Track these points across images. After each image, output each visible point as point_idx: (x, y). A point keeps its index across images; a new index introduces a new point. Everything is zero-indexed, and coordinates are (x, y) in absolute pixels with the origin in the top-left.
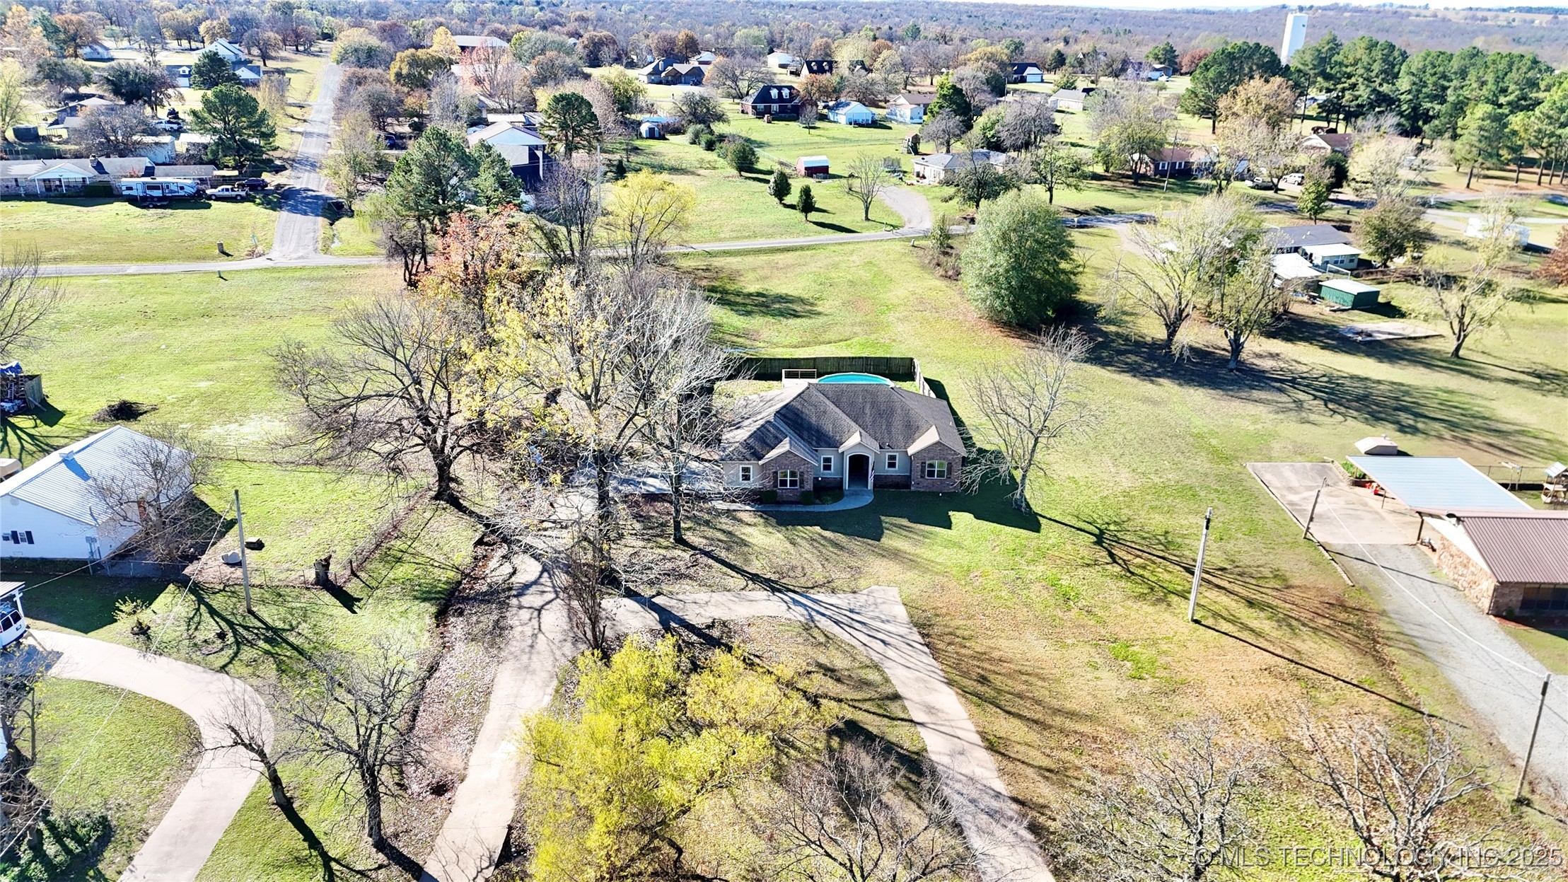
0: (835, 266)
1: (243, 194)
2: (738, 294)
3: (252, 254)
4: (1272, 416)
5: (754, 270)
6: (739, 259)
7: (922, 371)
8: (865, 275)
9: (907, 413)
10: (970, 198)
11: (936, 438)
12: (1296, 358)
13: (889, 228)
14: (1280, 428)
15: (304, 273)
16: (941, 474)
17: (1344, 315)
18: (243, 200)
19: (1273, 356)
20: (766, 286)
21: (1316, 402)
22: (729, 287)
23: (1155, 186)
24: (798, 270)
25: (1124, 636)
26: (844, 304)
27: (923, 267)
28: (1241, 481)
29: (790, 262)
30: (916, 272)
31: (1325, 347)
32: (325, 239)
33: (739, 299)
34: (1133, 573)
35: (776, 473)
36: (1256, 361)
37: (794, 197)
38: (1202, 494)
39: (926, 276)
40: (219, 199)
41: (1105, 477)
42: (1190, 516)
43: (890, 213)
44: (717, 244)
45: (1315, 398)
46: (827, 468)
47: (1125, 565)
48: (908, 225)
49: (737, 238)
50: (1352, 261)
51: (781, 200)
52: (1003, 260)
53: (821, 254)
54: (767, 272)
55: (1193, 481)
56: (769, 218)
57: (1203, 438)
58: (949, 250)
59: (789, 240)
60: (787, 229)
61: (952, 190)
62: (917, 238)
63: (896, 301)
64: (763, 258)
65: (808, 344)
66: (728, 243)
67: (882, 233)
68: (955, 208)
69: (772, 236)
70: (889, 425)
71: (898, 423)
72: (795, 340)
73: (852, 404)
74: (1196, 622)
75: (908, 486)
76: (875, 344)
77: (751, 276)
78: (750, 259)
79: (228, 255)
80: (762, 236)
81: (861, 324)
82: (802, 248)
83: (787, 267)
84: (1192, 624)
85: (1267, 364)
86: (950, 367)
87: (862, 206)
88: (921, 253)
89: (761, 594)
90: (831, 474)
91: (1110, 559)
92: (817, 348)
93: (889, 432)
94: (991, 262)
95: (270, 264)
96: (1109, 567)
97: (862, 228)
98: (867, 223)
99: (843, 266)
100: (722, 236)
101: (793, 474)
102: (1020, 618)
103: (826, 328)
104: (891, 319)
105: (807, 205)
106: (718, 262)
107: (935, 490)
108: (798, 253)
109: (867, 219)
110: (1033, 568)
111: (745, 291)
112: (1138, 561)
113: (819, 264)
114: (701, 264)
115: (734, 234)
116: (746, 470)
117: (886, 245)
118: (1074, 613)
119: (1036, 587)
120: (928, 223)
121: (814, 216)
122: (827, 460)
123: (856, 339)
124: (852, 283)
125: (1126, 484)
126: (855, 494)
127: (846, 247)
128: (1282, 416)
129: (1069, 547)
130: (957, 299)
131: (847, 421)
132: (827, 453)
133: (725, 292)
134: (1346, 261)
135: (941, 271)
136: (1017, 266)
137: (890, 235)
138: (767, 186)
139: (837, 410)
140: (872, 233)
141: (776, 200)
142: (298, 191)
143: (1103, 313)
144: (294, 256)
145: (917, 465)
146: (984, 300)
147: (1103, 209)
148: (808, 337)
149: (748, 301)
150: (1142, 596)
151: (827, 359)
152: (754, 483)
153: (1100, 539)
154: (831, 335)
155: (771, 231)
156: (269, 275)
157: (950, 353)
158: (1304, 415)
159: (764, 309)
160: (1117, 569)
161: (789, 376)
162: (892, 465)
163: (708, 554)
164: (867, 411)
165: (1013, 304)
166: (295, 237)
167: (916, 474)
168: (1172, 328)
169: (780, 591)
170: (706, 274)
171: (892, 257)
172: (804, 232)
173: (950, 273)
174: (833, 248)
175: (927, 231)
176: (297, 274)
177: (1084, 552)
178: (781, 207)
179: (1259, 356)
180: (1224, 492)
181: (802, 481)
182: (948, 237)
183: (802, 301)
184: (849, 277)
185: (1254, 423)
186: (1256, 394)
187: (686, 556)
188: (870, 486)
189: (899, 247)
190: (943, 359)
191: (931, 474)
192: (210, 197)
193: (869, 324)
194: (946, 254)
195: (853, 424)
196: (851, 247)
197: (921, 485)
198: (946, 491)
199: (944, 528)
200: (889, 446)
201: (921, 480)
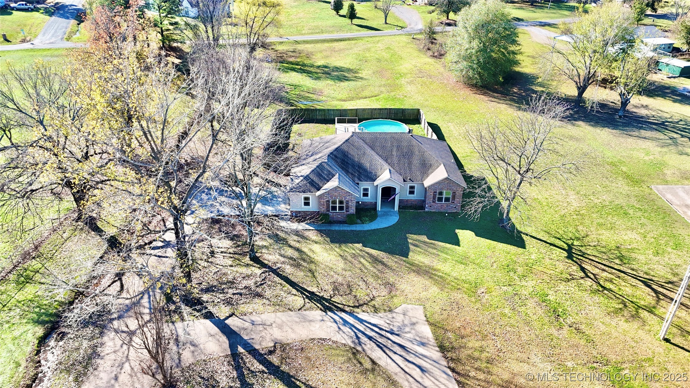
0: (369, 50)
1: (32, 7)
2: (312, 66)
3: (23, 41)
4: (659, 149)
5: (321, 52)
6: (312, 45)
7: (425, 117)
8: (386, 55)
9: (422, 154)
10: (444, 12)
11: (444, 175)
12: (658, 108)
13: (398, 28)
14: (666, 158)
15: (49, 53)
16: (447, 200)
17: (676, 80)
18: (32, 10)
19: (646, 107)
20: (328, 62)
21: (683, 139)
22: (307, 62)
23: (542, 6)
24: (347, 52)
25: (612, 357)
26: (374, 73)
27: (420, 51)
28: (653, 200)
29: (342, 47)
30: (416, 53)
31: (675, 101)
32: (70, 33)
33: (311, 69)
34: (604, 288)
35: (328, 201)
36: (635, 110)
37: (345, 11)
38: (631, 212)
39: (422, 56)
40: (18, 10)
41: (560, 198)
42: (628, 232)
43: (398, 20)
44: (300, 36)
45: (683, 136)
46: (366, 195)
47: (595, 279)
48: (409, 27)
49: (312, 33)
50: (669, 48)
51: (338, 12)
52: (475, 44)
53: (360, 42)
54: (328, 53)
55: (621, 201)
56: (330, 22)
57: (616, 166)
58: (433, 41)
59: (342, 34)
60: (340, 29)
61: (432, 8)
62: (415, 34)
63: (406, 71)
64: (327, 45)
65: (352, 99)
66: (306, 36)
67: (394, 31)
68: (437, 17)
69: (332, 32)
70: (410, 163)
71: (416, 162)
72: (344, 96)
73: (383, 147)
74: (667, 340)
75: (422, 207)
76: (394, 99)
77: (319, 55)
78: (319, 46)
79: (8, 41)
80: (326, 32)
81: (385, 85)
82: (349, 39)
83: (340, 50)
84: (663, 343)
85: (643, 112)
86: (442, 115)
87: (384, 16)
88: (418, 42)
89: (317, 314)
90: (368, 199)
91: (582, 274)
92: (358, 101)
93: (410, 169)
94: (467, 46)
95: (32, 46)
96: (582, 281)
97: (384, 28)
98: (386, 25)
99: (373, 49)
100: (304, 32)
101: (341, 202)
102: (525, 338)
103: (363, 88)
104: (403, 82)
105: (352, 15)
106: (300, 47)
107: (442, 210)
108: (346, 42)
109: (386, 23)
110: (524, 283)
111: (316, 64)
112: (605, 274)
113: (359, 49)
114: (291, 48)
115: (310, 31)
116: (307, 199)
117: (398, 38)
118: (565, 331)
119: (531, 303)
120: (421, 26)
121: (355, 21)
122: (366, 190)
123: (382, 96)
124: (379, 60)
125: (575, 204)
126: (386, 214)
127: (374, 39)
128: (665, 149)
129: (548, 261)
130: (442, 70)
131: (379, 161)
132: (365, 185)
133: (304, 65)
134: (667, 48)
135: (430, 53)
136: (483, 50)
137: (400, 32)
138: (329, 5)
139: (373, 153)
140: (389, 31)
141: (335, 12)
142: (67, 6)
143: (540, 80)
144: (48, 42)
145: (430, 194)
146: (462, 71)
147: (517, 18)
148: (353, 94)
149: (318, 71)
150: (617, 311)
151: (364, 110)
152: (313, 207)
153: (570, 253)
154: (366, 93)
155: (331, 29)
156: (28, 53)
157: (441, 105)
158: (680, 148)
159: (328, 76)
160: (588, 283)
161: (340, 121)
162: (412, 192)
163: (276, 272)
164: (394, 153)
165: (479, 74)
166: (53, 31)
167: (429, 200)
168: (582, 89)
169: (331, 310)
170: (292, 54)
171: (401, 44)
172: (350, 30)
173: (436, 54)
174: (367, 39)
175: (420, 30)
176: (45, 53)
177: (561, 266)
178: (337, 16)
179: (636, 107)
180: (646, 211)
181: (347, 207)
182: (434, 33)
183: (349, 70)
184: (377, 56)
185: (647, 154)
186: (643, 133)
187: (258, 271)
188: (396, 208)
189: (404, 39)
190: (437, 109)
191: (440, 199)
192: (13, 9)
193: (390, 85)
194: (432, 43)
195: (383, 163)
196: (377, 39)
197: (432, 208)
198: (450, 211)
199: (453, 244)
200: (410, 179)
201: (433, 204)
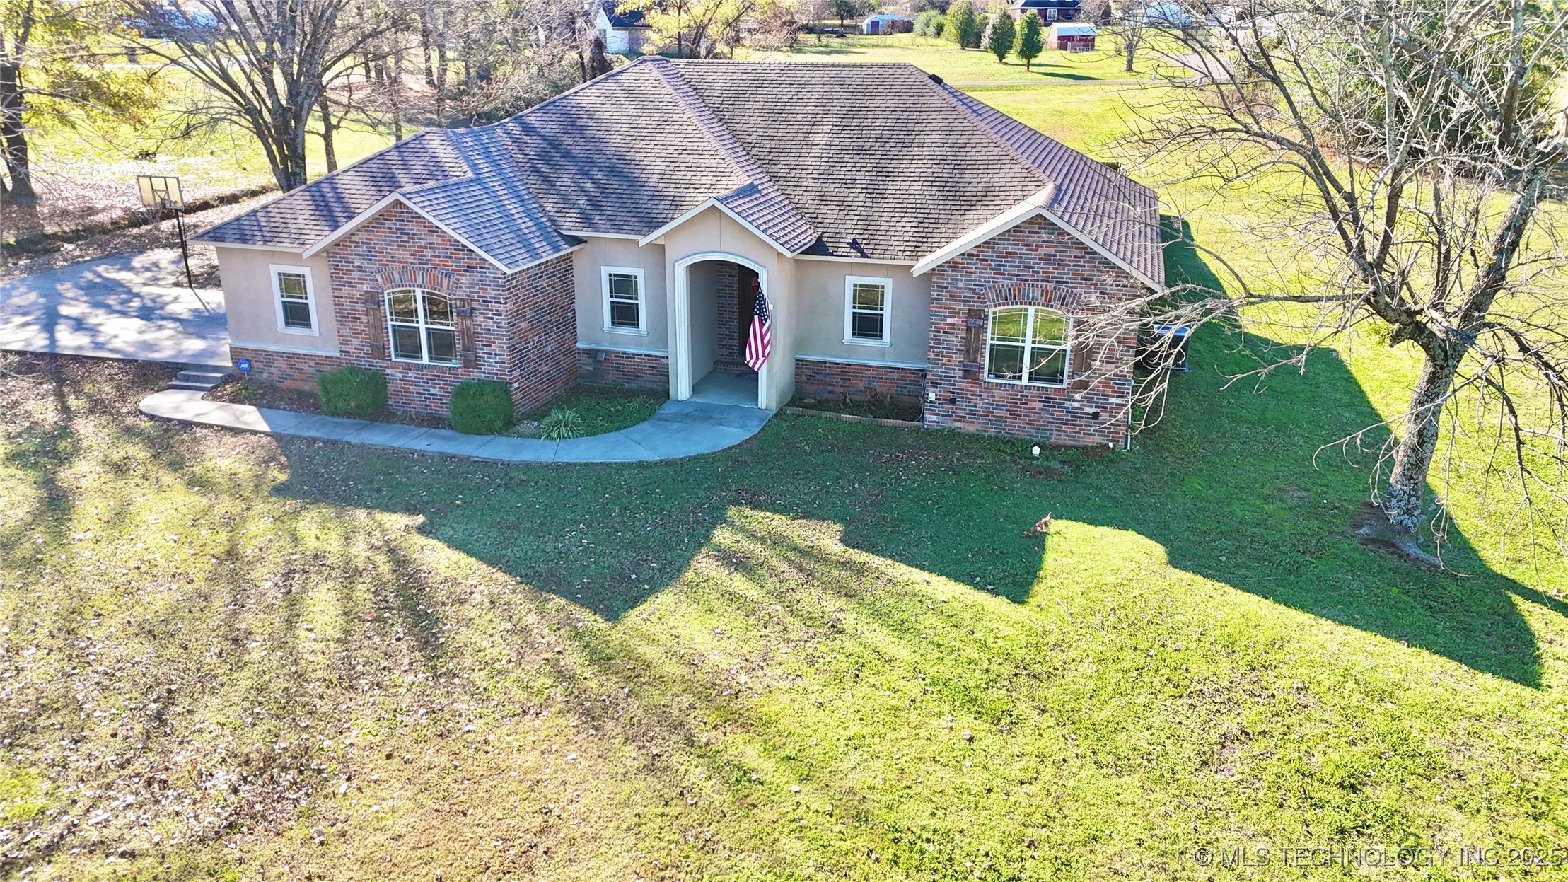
35: (374, 296)
46: (627, 314)
51: (1002, 58)
75: (915, 411)
90: (638, 342)
98: (1127, 74)
107: (1019, 429)
109: (1130, 69)
116: (293, 282)
122: (625, 286)
126: (709, 415)
141: (996, 58)
152: (324, 335)
162: (867, 326)
178: (998, 65)
197: (962, 409)
198: (1064, 440)
199: (978, 587)
200: (854, 244)
201: (965, 385)
